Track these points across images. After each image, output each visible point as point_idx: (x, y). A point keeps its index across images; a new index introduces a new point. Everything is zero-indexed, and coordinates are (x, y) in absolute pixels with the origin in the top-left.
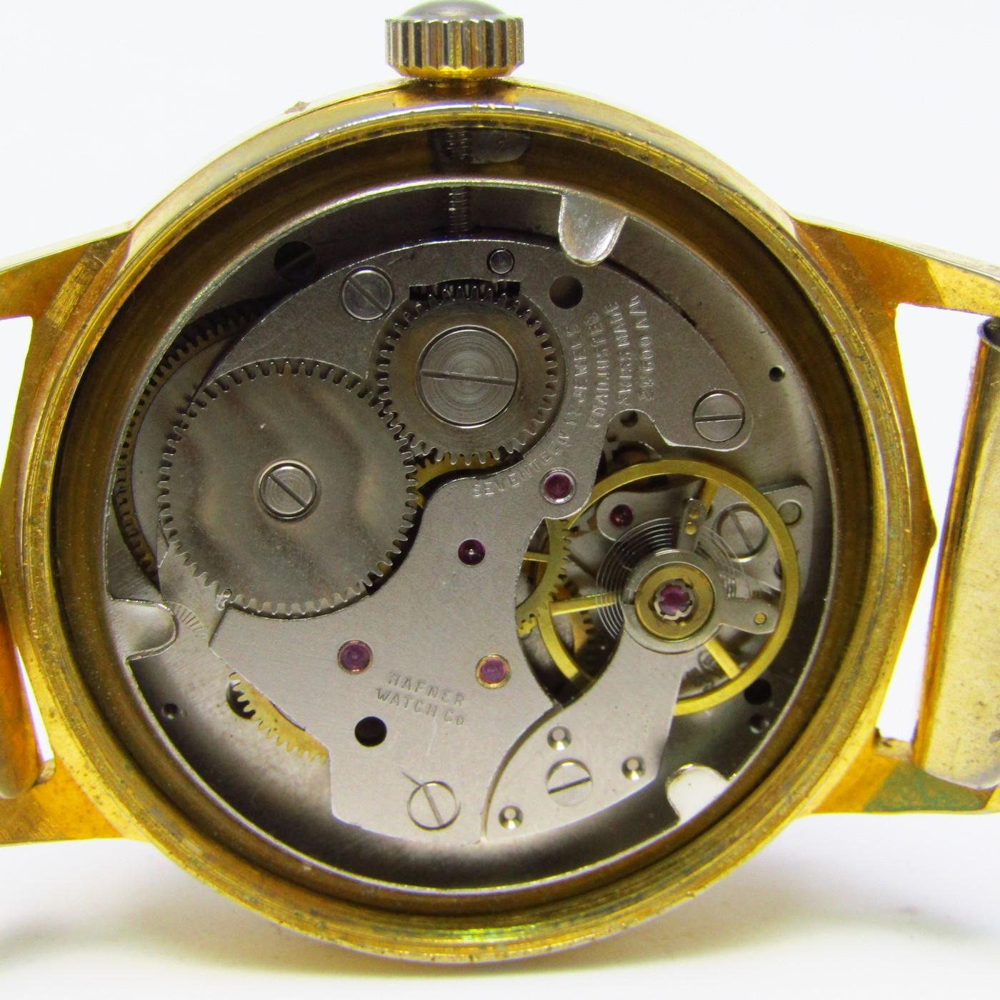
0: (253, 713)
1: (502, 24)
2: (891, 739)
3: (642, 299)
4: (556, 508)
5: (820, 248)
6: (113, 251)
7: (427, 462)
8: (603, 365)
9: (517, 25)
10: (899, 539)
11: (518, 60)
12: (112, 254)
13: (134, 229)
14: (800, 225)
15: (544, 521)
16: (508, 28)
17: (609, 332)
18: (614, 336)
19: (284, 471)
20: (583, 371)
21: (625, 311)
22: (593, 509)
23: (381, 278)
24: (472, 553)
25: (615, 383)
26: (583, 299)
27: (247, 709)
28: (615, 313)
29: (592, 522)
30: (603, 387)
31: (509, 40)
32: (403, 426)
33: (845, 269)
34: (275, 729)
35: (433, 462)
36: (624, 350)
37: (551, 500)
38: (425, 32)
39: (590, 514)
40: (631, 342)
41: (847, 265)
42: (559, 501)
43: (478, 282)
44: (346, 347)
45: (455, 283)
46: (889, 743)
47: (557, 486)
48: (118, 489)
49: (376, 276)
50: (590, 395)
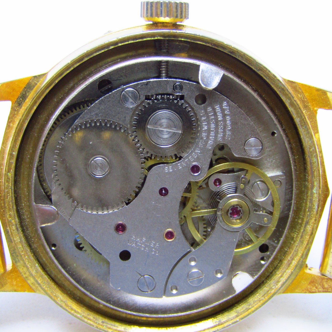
0: (83, 247)
1: (181, 4)
2: (311, 268)
3: (227, 103)
4: (194, 177)
5: (291, 88)
6: (41, 79)
7: (149, 159)
8: (213, 126)
9: (187, 5)
10: (317, 193)
11: (186, 17)
12: (41, 80)
13: (49, 72)
14: (284, 80)
15: (190, 182)
16: (184, 5)
17: (215, 114)
18: (217, 116)
19: (98, 160)
20: (206, 128)
21: (221, 107)
22: (207, 179)
23: (135, 92)
24: (164, 192)
25: (217, 133)
26: (206, 102)
27: (81, 246)
28: (217, 108)
29: (207, 184)
30: (212, 134)
31: (184, 10)
32: (141, 145)
33: (300, 96)
34: (91, 254)
35: (151, 158)
36: (220, 121)
37: (192, 174)
38: (154, 5)
39: (206, 181)
40: (223, 118)
41: (300, 95)
42: (195, 174)
43: (169, 95)
44: (122, 116)
45: (161, 94)
46: (311, 269)
47: (195, 169)
48: (39, 165)
49: (133, 91)
50: (208, 137)
